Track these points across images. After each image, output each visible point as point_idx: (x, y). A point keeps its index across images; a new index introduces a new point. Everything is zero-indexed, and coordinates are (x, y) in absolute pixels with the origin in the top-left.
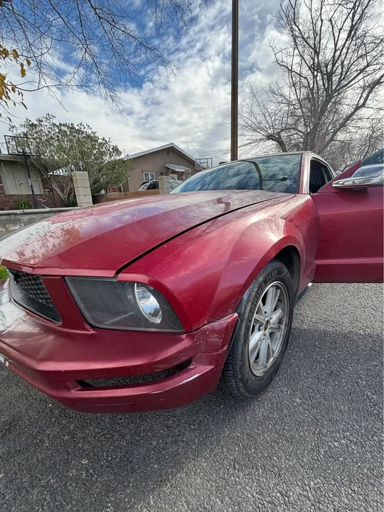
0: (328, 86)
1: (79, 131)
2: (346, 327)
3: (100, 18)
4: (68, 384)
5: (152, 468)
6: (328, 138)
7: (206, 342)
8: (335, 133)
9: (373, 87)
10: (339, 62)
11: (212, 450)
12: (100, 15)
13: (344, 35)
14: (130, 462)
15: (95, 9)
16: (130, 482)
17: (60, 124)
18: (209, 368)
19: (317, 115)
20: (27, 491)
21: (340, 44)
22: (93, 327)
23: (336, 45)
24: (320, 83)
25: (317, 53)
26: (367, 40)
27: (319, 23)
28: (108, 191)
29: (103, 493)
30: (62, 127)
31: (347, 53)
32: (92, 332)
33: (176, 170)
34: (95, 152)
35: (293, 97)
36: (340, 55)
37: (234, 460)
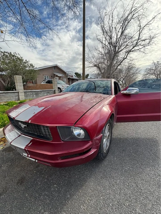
0: (115, 50)
1: (13, 56)
2: (126, 136)
3: (29, 14)
4: (58, 158)
5: (78, 183)
6: (115, 68)
7: (95, 142)
8: (117, 67)
9: (129, 53)
10: (118, 43)
11: (94, 175)
12: (30, 13)
13: (120, 34)
14: (70, 183)
15: (28, 10)
16: (72, 188)
17: (4, 52)
18: (96, 150)
19: (112, 60)
20: (39, 197)
21: (118, 37)
22: (63, 141)
23: (117, 37)
24: (112, 49)
25: (111, 38)
26: (127, 37)
27: (111, 28)
28: (27, 83)
29: (65, 192)
30: (5, 53)
31: (120, 40)
32: (63, 142)
33: (58, 75)
34: (21, 65)
35: (103, 52)
36: (118, 40)
37: (101, 177)
